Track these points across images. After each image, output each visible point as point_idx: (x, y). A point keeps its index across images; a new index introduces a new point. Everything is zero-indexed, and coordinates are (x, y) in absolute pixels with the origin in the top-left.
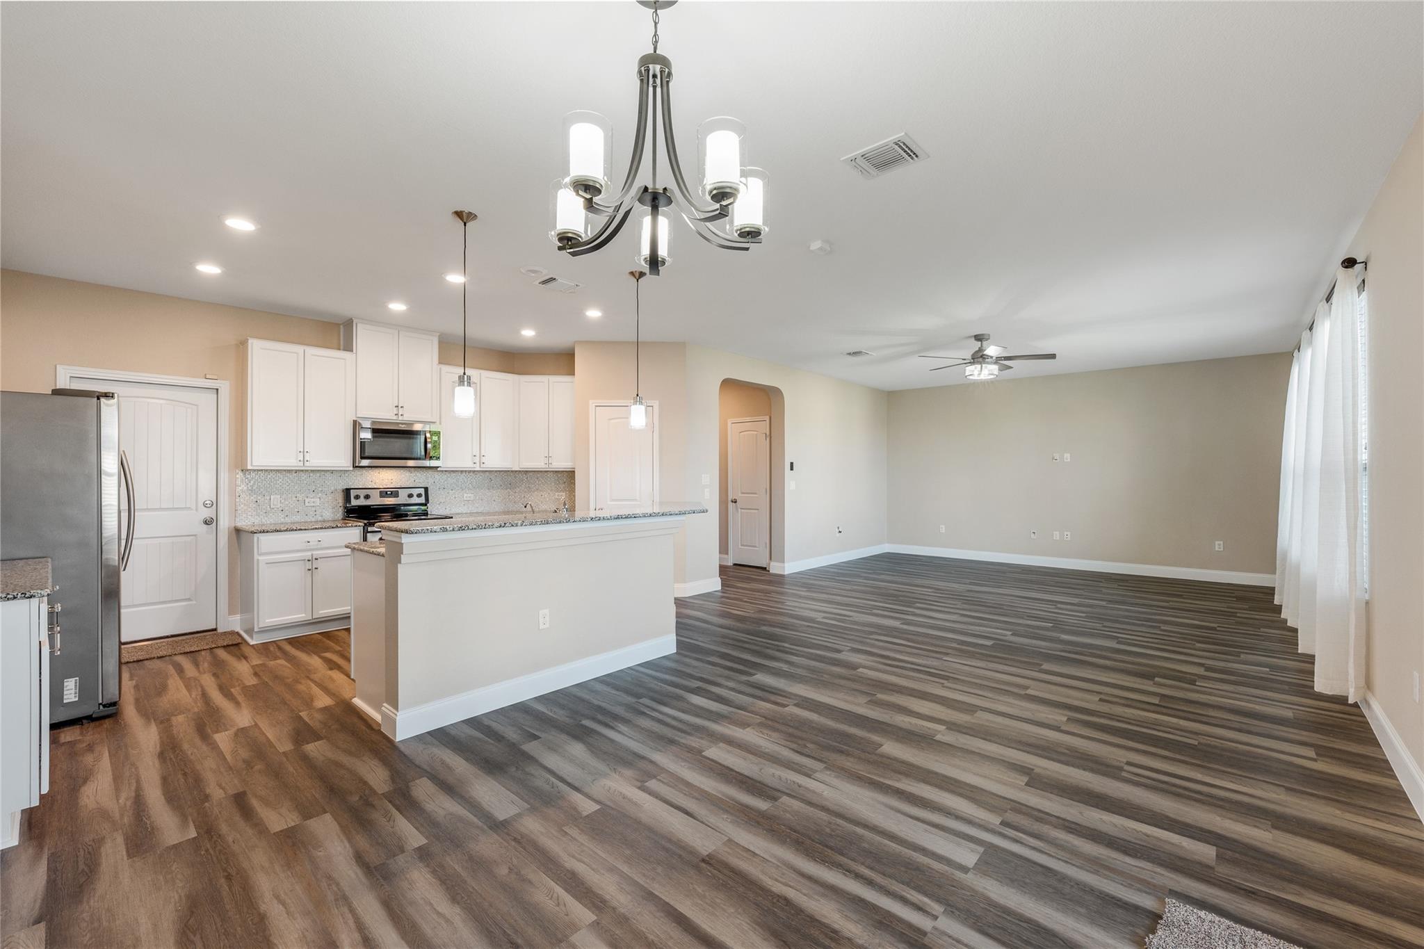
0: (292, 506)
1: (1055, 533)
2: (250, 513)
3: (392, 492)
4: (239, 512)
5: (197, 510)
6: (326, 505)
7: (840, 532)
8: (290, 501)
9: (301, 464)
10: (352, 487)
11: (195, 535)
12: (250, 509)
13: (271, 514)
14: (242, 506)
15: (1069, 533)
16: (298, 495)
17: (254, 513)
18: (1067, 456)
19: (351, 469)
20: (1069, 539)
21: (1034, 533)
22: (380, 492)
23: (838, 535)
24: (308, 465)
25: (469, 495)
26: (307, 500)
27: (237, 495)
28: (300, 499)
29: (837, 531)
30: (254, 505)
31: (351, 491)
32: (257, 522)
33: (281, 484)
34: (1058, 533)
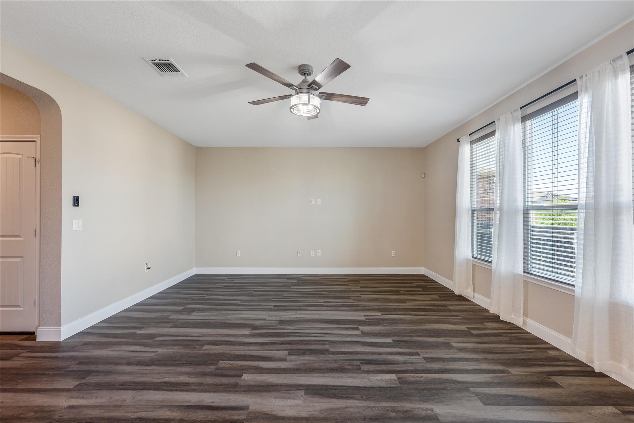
1: (312, 251)
7: (149, 268)
15: (320, 251)
18: (319, 200)
20: (320, 255)
21: (300, 252)
23: (146, 271)
29: (146, 267)
34: (314, 251)
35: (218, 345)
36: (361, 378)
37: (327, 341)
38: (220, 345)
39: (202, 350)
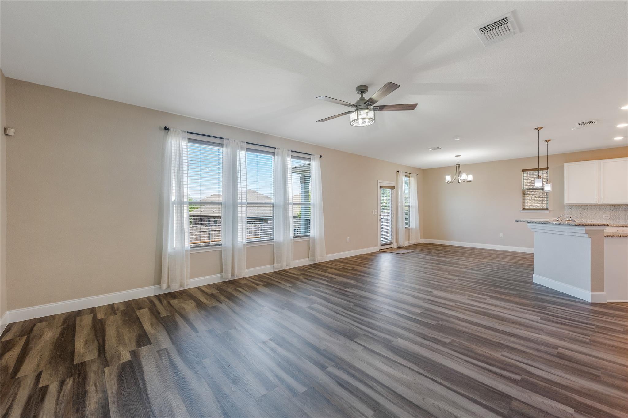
35: (434, 338)
36: (363, 294)
37: (347, 310)
38: (432, 337)
39: (451, 339)
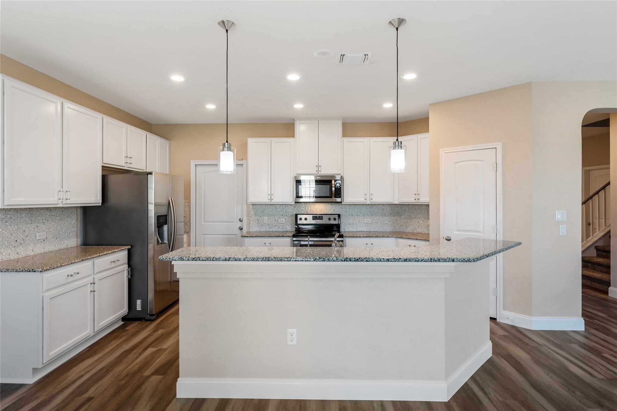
0: (272, 223)
2: (255, 226)
3: (319, 216)
4: (251, 224)
5: (237, 223)
6: (288, 223)
8: (272, 220)
9: (270, 201)
10: (299, 213)
11: (236, 235)
12: (255, 224)
13: (264, 227)
14: (252, 222)
16: (275, 217)
17: (257, 226)
19: (294, 203)
22: (313, 216)
24: (273, 201)
25: (368, 220)
26: (279, 220)
27: (250, 216)
28: (276, 219)
30: (257, 222)
31: (298, 215)
32: (258, 230)
33: (268, 211)
